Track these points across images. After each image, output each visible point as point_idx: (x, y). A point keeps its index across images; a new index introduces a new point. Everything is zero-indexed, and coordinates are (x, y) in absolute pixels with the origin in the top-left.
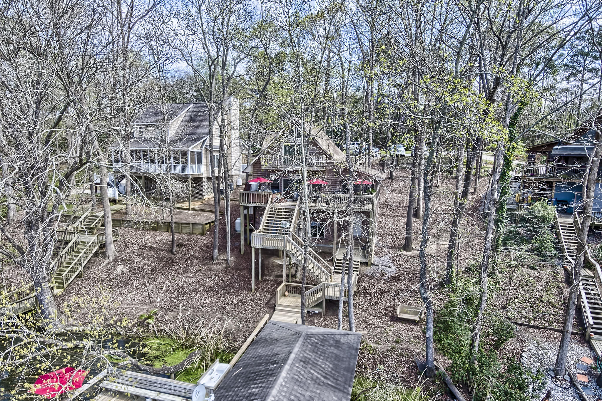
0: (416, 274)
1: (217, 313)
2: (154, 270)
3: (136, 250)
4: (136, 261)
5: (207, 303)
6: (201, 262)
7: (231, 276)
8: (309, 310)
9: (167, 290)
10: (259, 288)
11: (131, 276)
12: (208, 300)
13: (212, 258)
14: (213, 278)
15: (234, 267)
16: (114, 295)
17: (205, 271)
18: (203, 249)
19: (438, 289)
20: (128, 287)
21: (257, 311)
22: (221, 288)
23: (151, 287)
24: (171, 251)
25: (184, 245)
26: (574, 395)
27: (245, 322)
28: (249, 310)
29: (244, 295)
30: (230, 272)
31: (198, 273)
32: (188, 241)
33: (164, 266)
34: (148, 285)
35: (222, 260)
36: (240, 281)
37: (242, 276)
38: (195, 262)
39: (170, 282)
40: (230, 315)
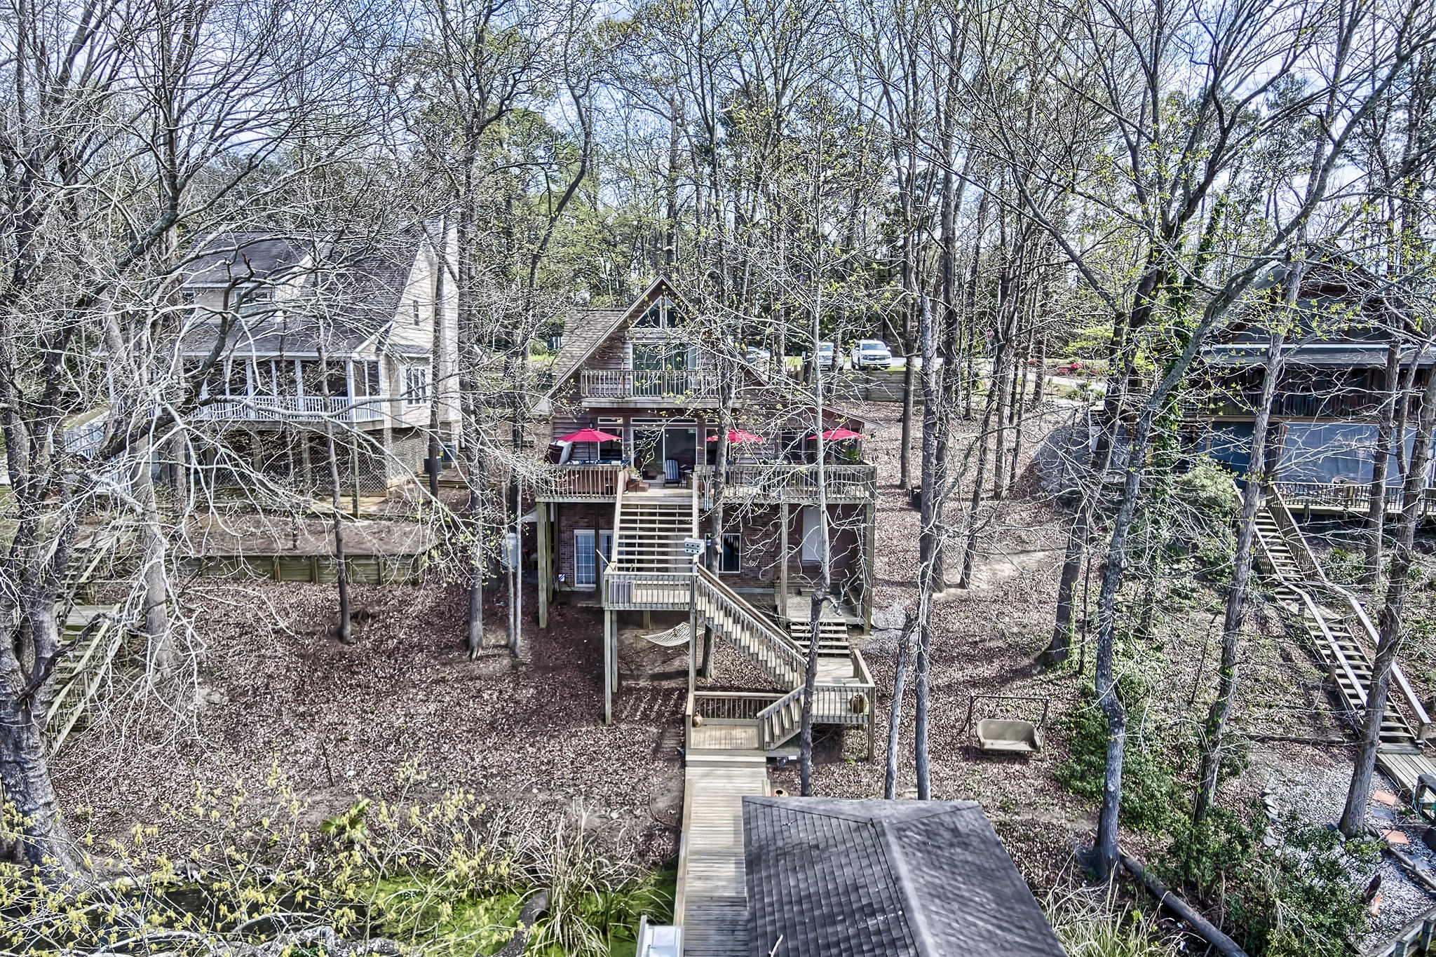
0: (976, 642)
1: (535, 791)
2: (299, 691)
3: (233, 638)
4: (242, 671)
5: (491, 766)
6: (435, 658)
7: (536, 688)
8: (772, 755)
9: (364, 743)
10: (621, 712)
11: (239, 714)
12: (494, 758)
13: (467, 645)
14: (486, 696)
15: (534, 662)
16: (209, 774)
17: (457, 680)
18: (428, 623)
19: (1040, 673)
20: (244, 745)
21: (641, 772)
22: (517, 722)
23: (312, 736)
24: (339, 635)
25: (373, 616)
26: (1397, 875)
27: (623, 804)
28: (616, 772)
29: (587, 735)
30: (527, 676)
31: (438, 689)
32: (379, 602)
33: (326, 678)
34: (298, 733)
35: (495, 647)
36: (563, 698)
37: (564, 684)
38: (419, 658)
39: (363, 720)
40: (571, 791)
